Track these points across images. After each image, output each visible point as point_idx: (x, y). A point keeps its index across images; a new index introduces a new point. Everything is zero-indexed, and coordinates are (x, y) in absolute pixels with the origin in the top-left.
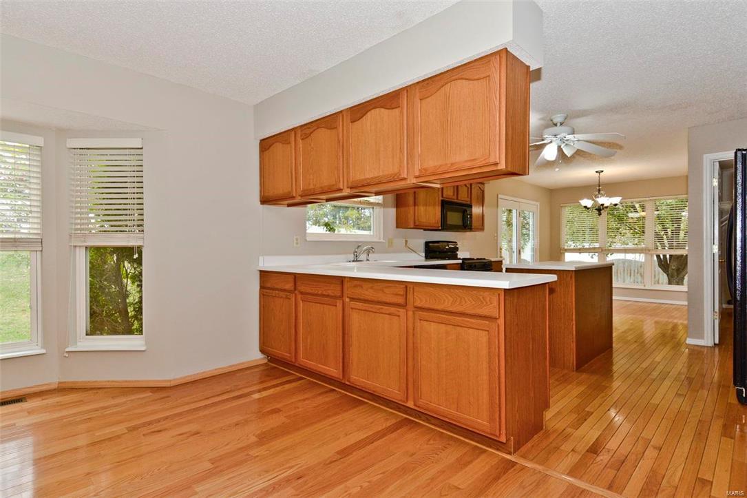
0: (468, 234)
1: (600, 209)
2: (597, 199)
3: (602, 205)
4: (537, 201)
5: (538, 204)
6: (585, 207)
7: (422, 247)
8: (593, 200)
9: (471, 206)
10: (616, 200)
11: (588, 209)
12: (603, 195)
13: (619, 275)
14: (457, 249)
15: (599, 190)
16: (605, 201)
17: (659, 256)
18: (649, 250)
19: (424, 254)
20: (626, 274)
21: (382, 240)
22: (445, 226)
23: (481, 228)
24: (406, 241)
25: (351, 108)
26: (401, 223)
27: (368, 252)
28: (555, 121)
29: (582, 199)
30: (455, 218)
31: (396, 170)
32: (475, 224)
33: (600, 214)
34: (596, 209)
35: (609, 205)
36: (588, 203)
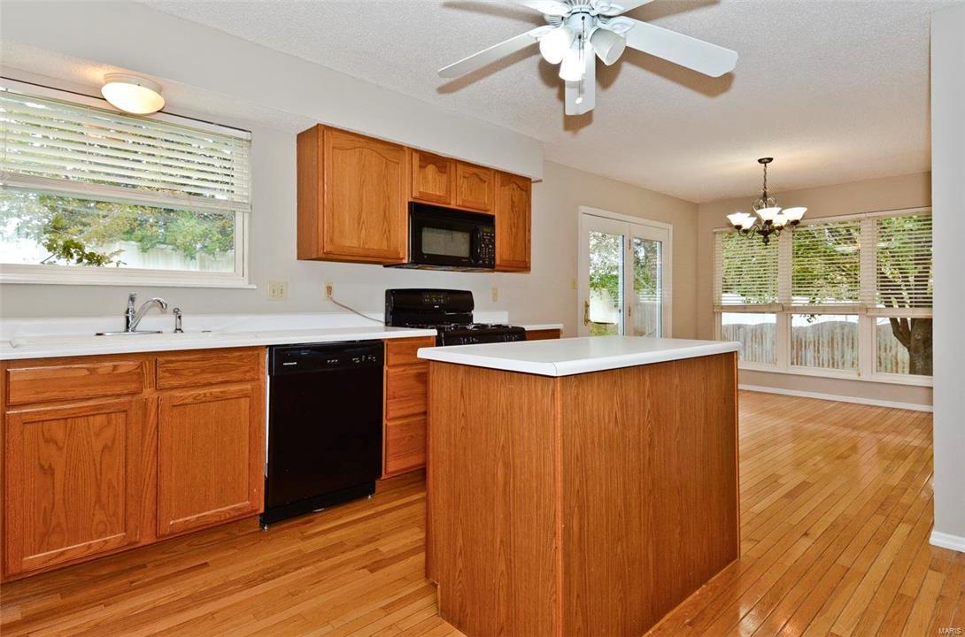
1: (766, 231)
2: (760, 214)
3: (769, 222)
4: (666, 222)
5: (670, 227)
6: (738, 227)
7: (381, 302)
8: (753, 214)
10: (796, 213)
11: (746, 231)
12: (771, 205)
13: (835, 346)
15: (765, 197)
16: (776, 215)
17: (896, 319)
18: (867, 310)
19: (382, 317)
20: (845, 344)
23: (522, 265)
24: (329, 289)
29: (733, 212)
33: (766, 241)
34: (759, 232)
35: (784, 223)
36: (744, 220)
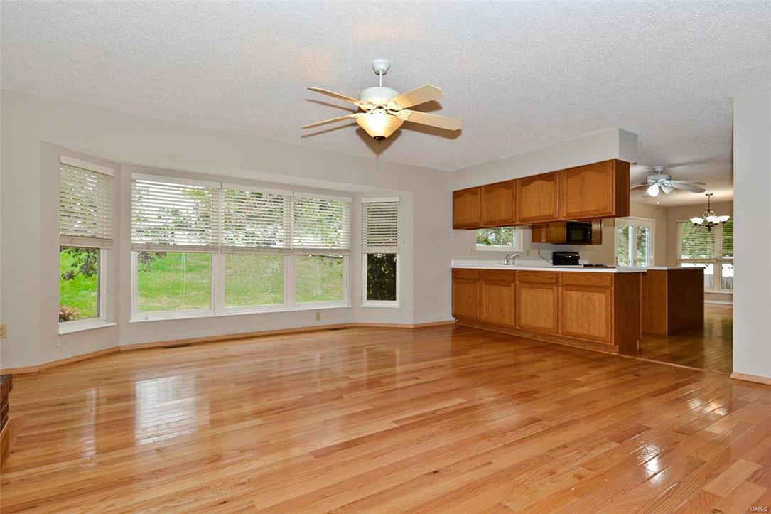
0: (588, 246)
1: (710, 226)
2: (707, 218)
3: (711, 222)
4: (653, 218)
5: (654, 220)
6: (696, 224)
7: (550, 256)
8: (703, 218)
9: (591, 226)
10: (724, 218)
11: (699, 225)
12: (712, 214)
14: (578, 258)
15: (709, 210)
16: (714, 219)
19: (552, 262)
21: (522, 251)
22: (569, 241)
23: (600, 242)
24: (539, 252)
25: (522, 178)
26: (535, 239)
27: (514, 258)
28: (657, 170)
29: (693, 217)
30: (577, 235)
31: (552, 213)
32: (594, 238)
33: (709, 230)
34: (706, 226)
35: (718, 222)
36: (699, 221)
